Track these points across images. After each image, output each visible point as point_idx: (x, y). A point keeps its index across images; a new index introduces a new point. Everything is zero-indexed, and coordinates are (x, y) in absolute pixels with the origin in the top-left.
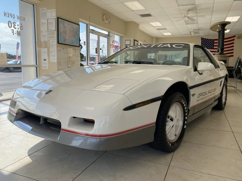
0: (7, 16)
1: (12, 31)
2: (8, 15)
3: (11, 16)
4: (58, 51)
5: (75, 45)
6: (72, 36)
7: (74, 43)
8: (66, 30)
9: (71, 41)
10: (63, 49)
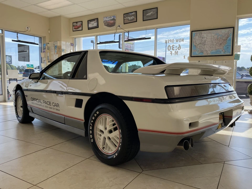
0: (168, 42)
1: (171, 52)
2: (169, 41)
5: (222, 54)
6: (218, 44)
7: (221, 52)
8: (205, 41)
9: (213, 51)
10: (199, 61)
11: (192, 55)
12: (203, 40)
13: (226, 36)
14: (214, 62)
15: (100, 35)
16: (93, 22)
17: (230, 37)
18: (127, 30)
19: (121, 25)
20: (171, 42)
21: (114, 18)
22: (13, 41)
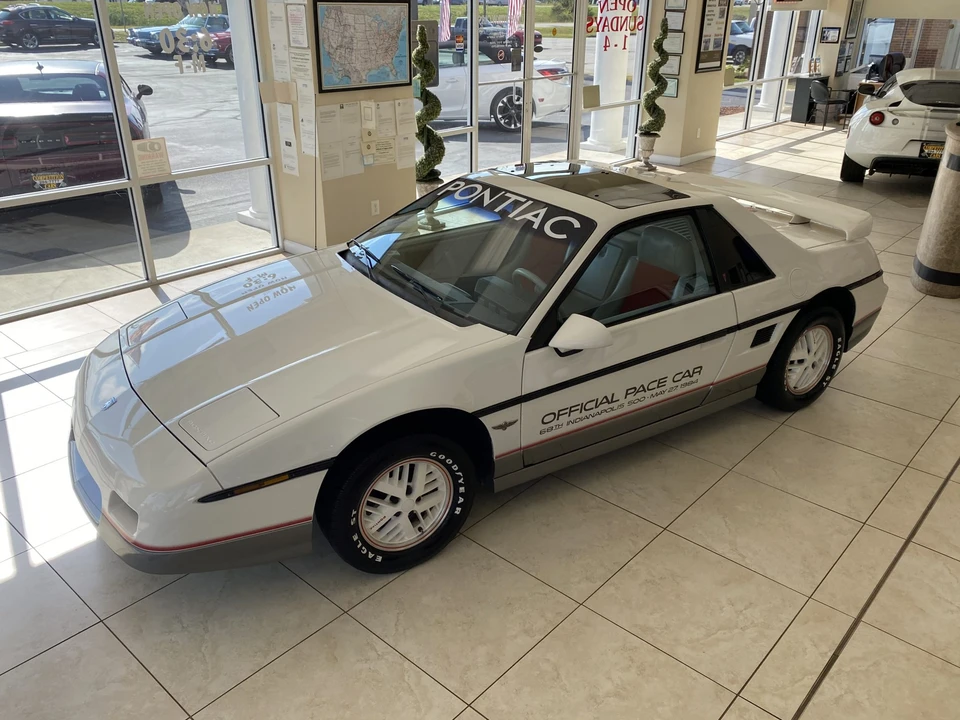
4: (322, 118)
5: (392, 80)
6: (380, 51)
7: (388, 76)
8: (351, 38)
9: (373, 72)
10: (342, 107)
11: (324, 87)
12: (347, 34)
13: (396, 26)
17: (403, 31)
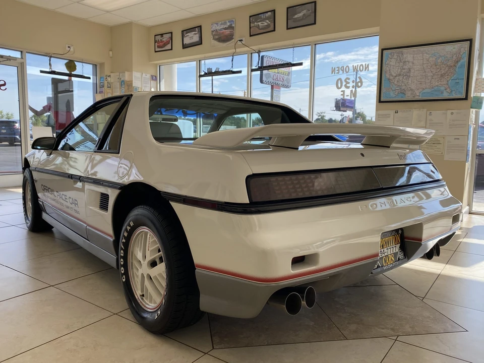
0: (336, 72)
1: (342, 93)
2: (338, 70)
3: (343, 71)
4: (379, 118)
6: (435, 77)
7: (442, 93)
8: (409, 69)
9: (426, 91)
10: (396, 112)
11: (382, 99)
12: (405, 67)
13: (455, 57)
14: (428, 112)
15: (205, 59)
16: (191, 34)
17: (462, 61)
18: (256, 48)
19: (244, 39)
20: (343, 73)
21: (231, 24)
22: (42, 72)
